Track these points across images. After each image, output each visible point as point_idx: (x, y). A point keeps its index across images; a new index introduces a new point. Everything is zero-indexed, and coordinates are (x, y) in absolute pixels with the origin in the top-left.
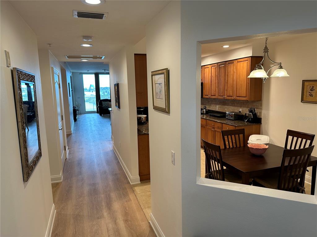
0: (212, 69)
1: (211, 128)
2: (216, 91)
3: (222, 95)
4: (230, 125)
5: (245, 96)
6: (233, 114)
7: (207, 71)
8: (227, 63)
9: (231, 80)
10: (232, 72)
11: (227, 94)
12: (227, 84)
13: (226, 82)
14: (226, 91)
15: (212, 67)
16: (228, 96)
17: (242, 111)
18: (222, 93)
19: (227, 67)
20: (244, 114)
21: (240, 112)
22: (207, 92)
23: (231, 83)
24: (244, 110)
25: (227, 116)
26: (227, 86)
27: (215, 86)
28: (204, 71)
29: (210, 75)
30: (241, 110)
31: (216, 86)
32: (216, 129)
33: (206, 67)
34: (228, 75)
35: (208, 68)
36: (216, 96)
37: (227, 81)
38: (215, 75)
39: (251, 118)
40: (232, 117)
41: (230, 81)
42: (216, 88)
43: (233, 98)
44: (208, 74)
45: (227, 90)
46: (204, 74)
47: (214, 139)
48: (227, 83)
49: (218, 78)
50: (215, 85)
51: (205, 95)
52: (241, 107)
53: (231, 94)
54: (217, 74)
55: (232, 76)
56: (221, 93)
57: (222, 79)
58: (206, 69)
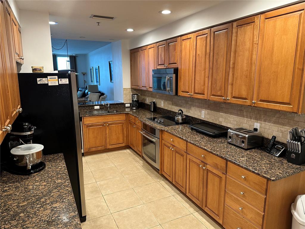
0: (198, 41)
1: (198, 161)
2: (206, 85)
3: (219, 93)
4: (250, 171)
5: (286, 100)
6: (247, 136)
7: (187, 46)
8: (235, 24)
9: (245, 62)
10: (248, 45)
11: (232, 93)
12: (233, 71)
13: (231, 66)
14: (230, 87)
15: (198, 37)
16: (234, 97)
17: (260, 127)
18: (220, 90)
19: (234, 35)
20: (270, 137)
21: (256, 130)
22: (187, 84)
23: (245, 68)
24: (268, 128)
25: (230, 137)
26: (233, 74)
27: (203, 75)
28: (181, 45)
29: (193, 53)
30: (257, 125)
31: (207, 76)
32: (209, 167)
33: (184, 37)
34: (235, 52)
35: (189, 40)
36: (206, 93)
37: (234, 64)
38: (204, 53)
39: (295, 153)
40: (243, 142)
41: (243, 63)
42: (207, 79)
43: (248, 102)
44: (188, 51)
45: (232, 84)
46: (181, 51)
47: (205, 184)
48: (234, 68)
49: (211, 58)
50: (203, 72)
51: (183, 92)
52: (257, 119)
53: (244, 94)
54: (208, 51)
55: (247, 54)
56: (218, 88)
57: (222, 61)
58: (184, 42)
